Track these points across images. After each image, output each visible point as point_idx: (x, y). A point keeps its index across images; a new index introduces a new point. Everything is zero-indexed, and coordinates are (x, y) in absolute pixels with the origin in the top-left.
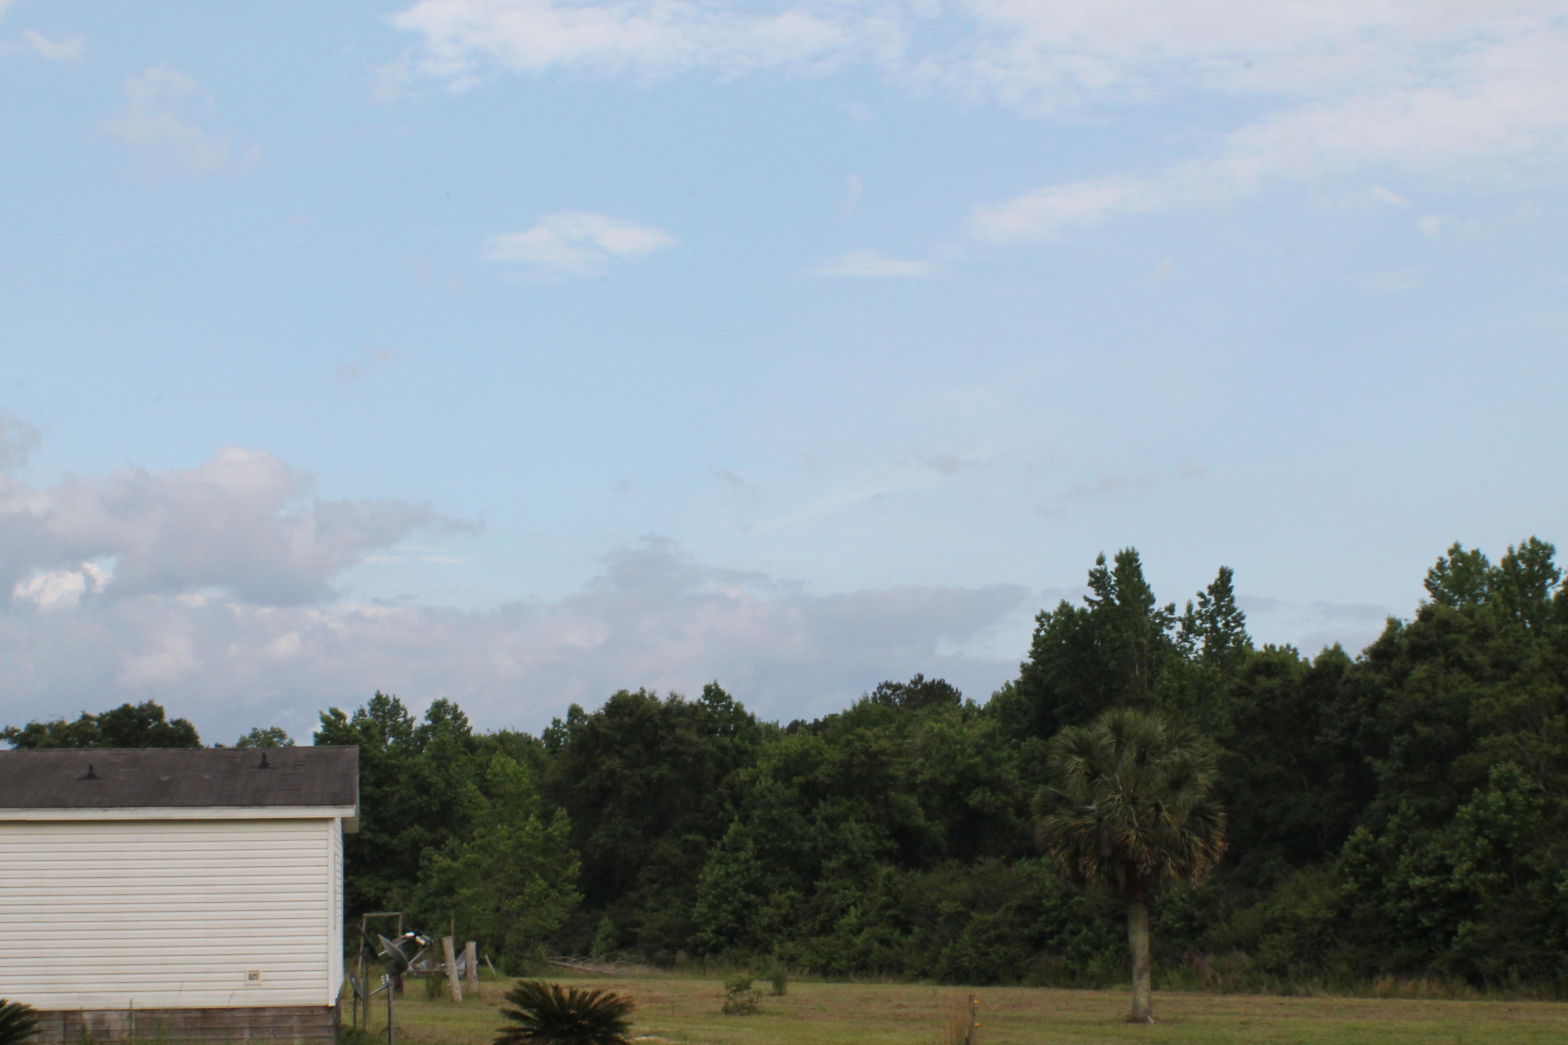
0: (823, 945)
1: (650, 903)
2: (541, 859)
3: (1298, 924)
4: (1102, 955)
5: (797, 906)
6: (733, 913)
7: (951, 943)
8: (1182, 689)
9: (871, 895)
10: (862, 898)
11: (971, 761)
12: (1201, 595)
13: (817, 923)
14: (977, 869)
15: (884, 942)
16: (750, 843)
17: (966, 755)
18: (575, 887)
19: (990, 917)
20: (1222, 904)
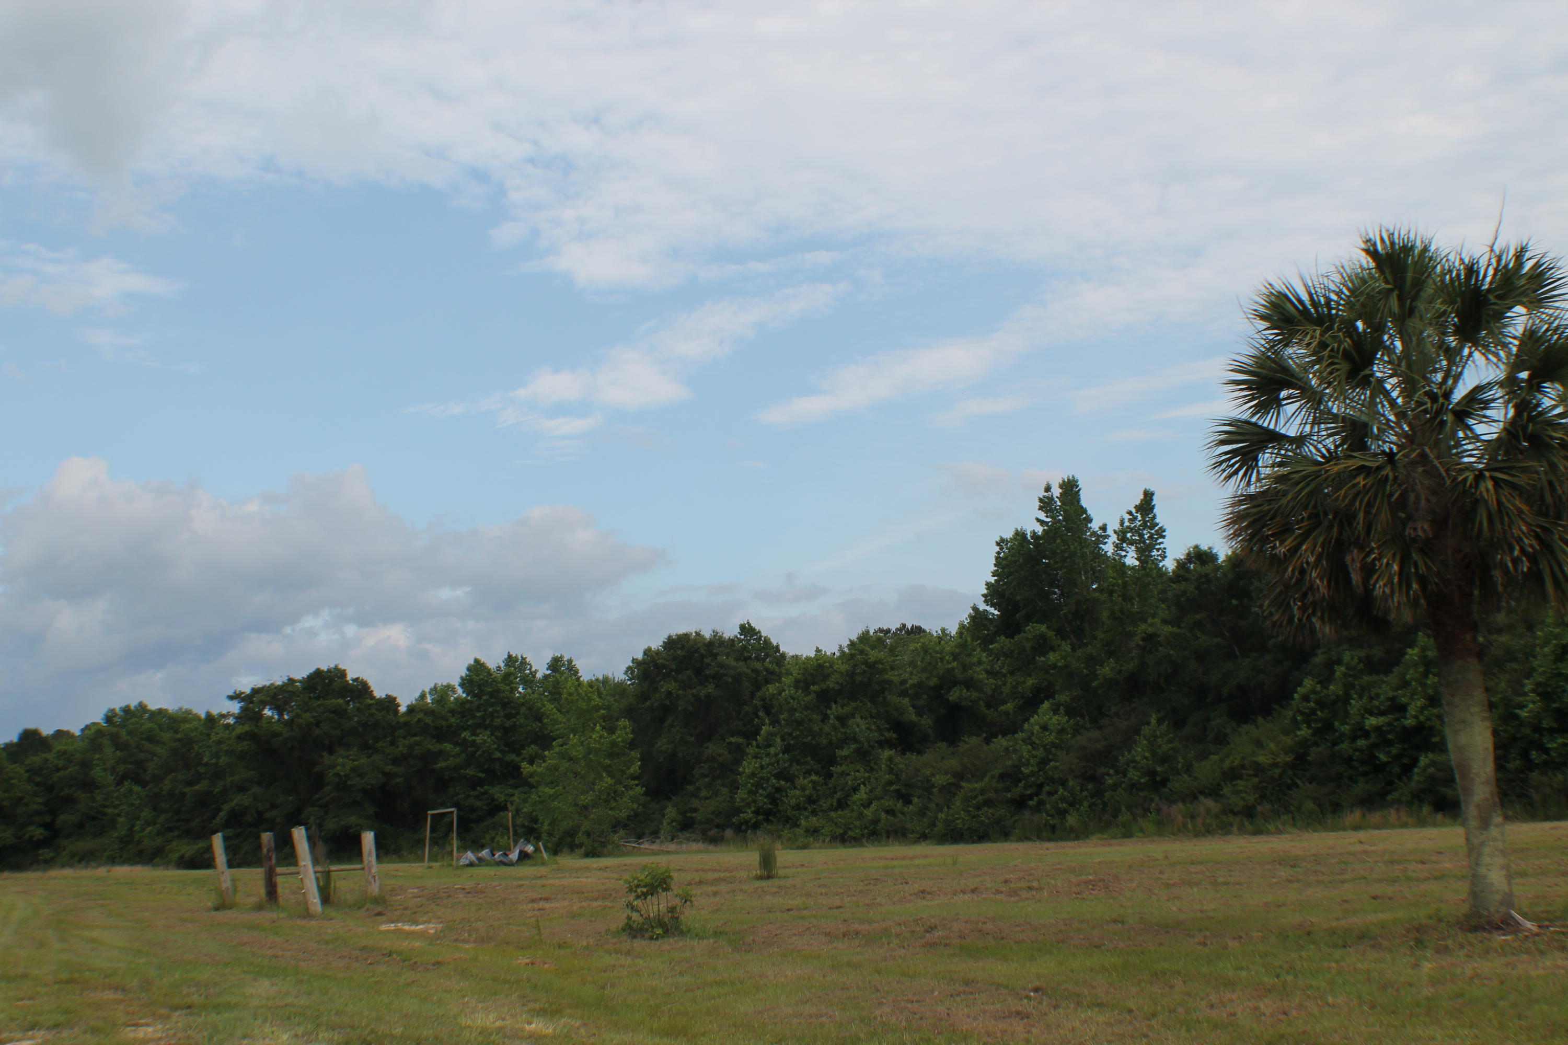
0: (840, 818)
1: (704, 793)
2: (608, 762)
3: (1259, 769)
4: (1078, 810)
5: (818, 788)
6: (767, 797)
7: (945, 809)
8: (1125, 585)
9: (876, 775)
10: (869, 778)
11: (950, 666)
12: (1130, 513)
13: (835, 800)
14: (963, 747)
15: (890, 812)
16: (778, 740)
17: (945, 662)
18: (637, 782)
19: (977, 786)
20: (1181, 760)
